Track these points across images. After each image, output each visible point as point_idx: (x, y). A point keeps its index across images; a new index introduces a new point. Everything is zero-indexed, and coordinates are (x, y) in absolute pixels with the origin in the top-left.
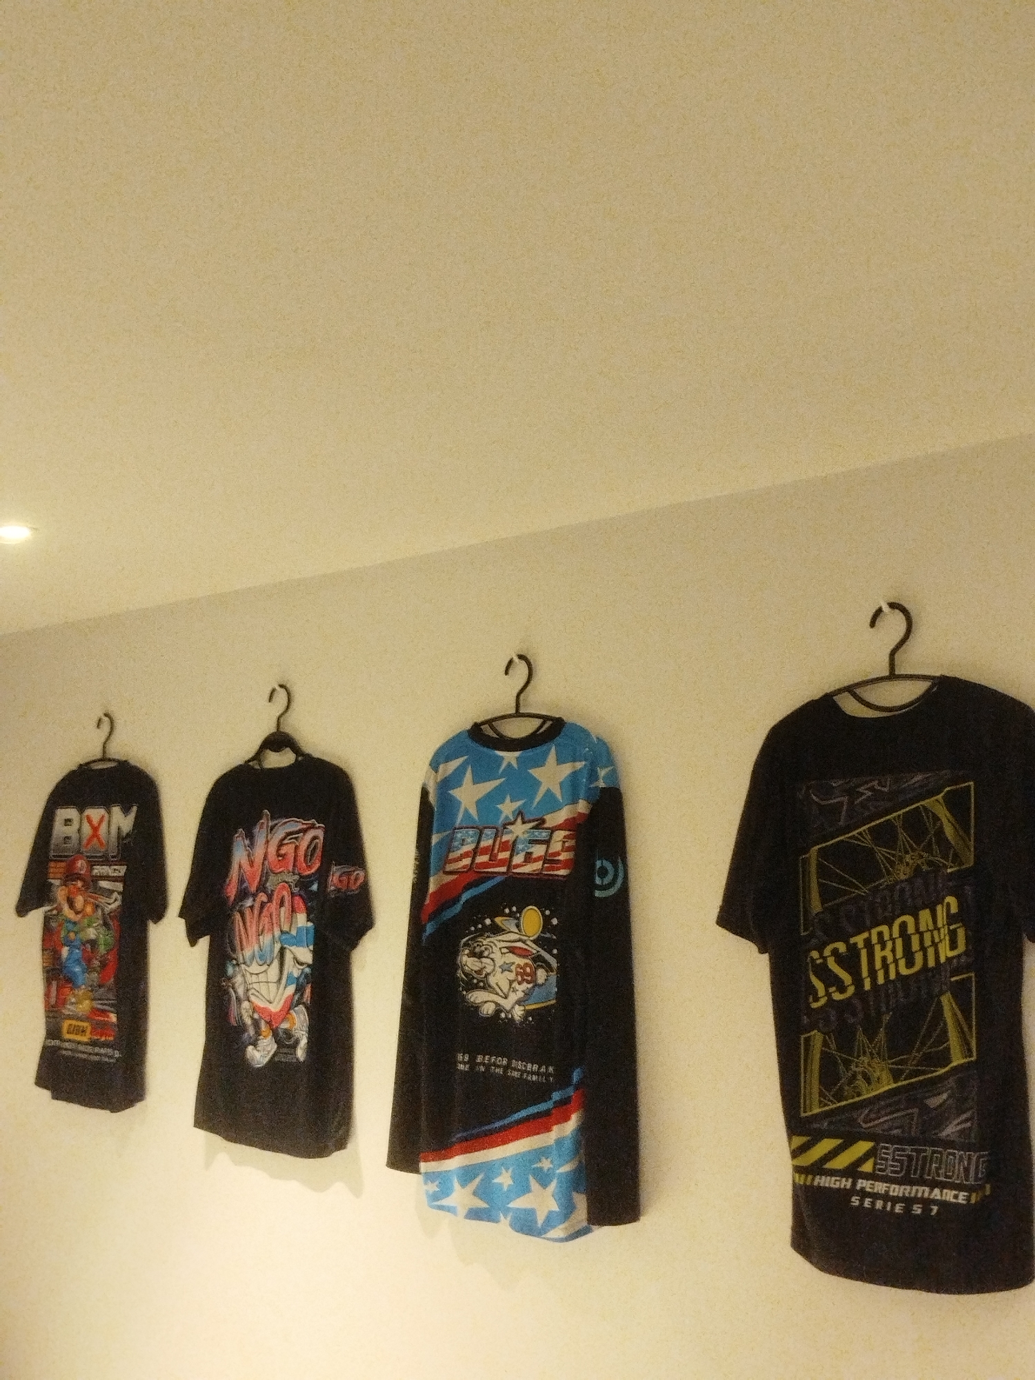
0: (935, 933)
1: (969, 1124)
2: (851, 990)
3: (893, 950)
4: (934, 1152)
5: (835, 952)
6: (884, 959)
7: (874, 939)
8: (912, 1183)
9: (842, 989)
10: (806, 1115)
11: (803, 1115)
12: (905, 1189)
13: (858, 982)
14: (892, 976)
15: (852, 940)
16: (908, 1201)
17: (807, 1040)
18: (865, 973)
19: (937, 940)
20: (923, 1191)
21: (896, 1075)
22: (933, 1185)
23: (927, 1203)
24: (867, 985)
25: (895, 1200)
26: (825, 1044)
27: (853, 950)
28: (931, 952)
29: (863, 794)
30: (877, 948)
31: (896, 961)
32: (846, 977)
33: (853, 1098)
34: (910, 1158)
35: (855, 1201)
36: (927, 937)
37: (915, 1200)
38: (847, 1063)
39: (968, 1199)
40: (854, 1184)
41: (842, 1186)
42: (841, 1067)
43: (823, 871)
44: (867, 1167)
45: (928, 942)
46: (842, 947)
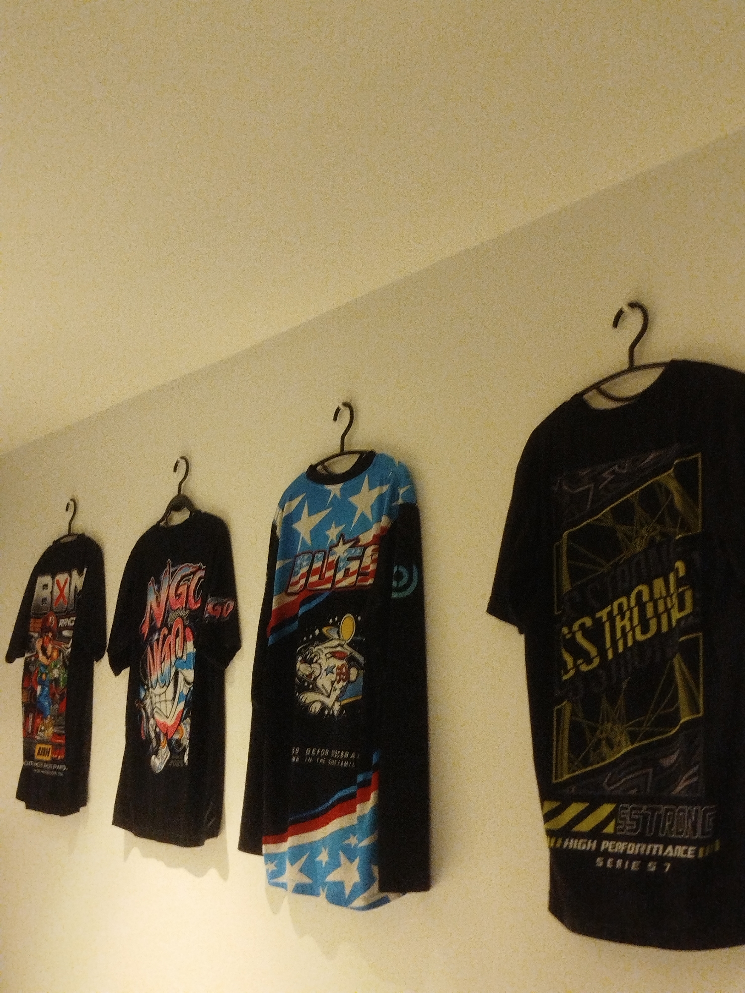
0: (668, 600)
1: (695, 779)
2: (596, 662)
3: (631, 619)
4: (667, 811)
5: (582, 626)
6: (623, 628)
7: (616, 612)
8: (647, 841)
9: (589, 661)
10: (557, 781)
11: (554, 781)
12: (640, 847)
13: (602, 652)
14: (630, 643)
15: (598, 615)
16: (644, 859)
17: (559, 712)
18: (608, 644)
19: (669, 606)
20: (656, 849)
21: (633, 737)
22: (666, 842)
23: (661, 860)
24: (610, 656)
25: (633, 858)
26: (573, 713)
27: (599, 623)
28: (664, 619)
29: (605, 479)
30: (618, 618)
31: (633, 629)
32: (593, 651)
33: (598, 763)
34: (645, 817)
35: (599, 862)
36: (661, 604)
37: (650, 858)
38: (593, 730)
39: (696, 853)
40: (599, 845)
41: (588, 848)
42: (588, 734)
43: (572, 554)
44: (610, 829)
45: (661, 608)
46: (588, 621)
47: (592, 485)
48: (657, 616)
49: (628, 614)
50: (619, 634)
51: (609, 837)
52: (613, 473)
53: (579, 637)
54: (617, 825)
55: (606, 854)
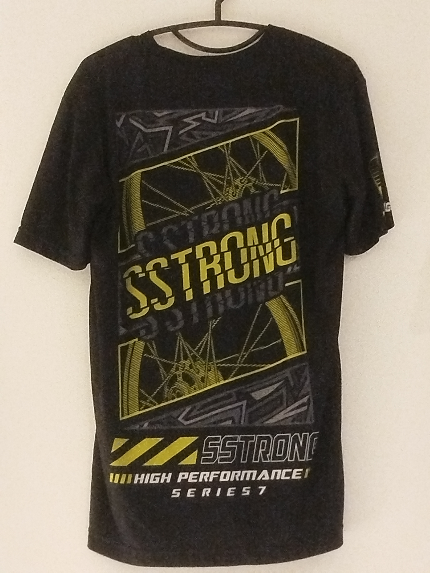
1: (306, 408)
2: (171, 302)
3: (222, 263)
5: (157, 267)
6: (211, 272)
7: (199, 253)
8: (241, 467)
9: (163, 300)
10: (124, 418)
11: (121, 419)
12: (236, 474)
13: (179, 293)
14: (221, 285)
15: (173, 257)
16: (238, 485)
17: (125, 350)
18: (186, 283)
19: (262, 254)
20: (251, 474)
21: (225, 373)
22: (260, 468)
23: (254, 485)
24: (189, 296)
26: (146, 350)
27: (175, 266)
28: (256, 263)
30: (203, 263)
31: (225, 272)
32: (168, 291)
33: (173, 398)
36: (253, 250)
37: (246, 483)
38: (168, 367)
39: (303, 474)
40: (174, 478)
43: (145, 193)
44: (191, 460)
45: (254, 256)
46: (163, 262)
47: (170, 128)
48: (250, 261)
49: (217, 258)
50: (204, 276)
51: (189, 469)
52: (199, 120)
53: (154, 277)
54: (200, 455)
55: (185, 485)
